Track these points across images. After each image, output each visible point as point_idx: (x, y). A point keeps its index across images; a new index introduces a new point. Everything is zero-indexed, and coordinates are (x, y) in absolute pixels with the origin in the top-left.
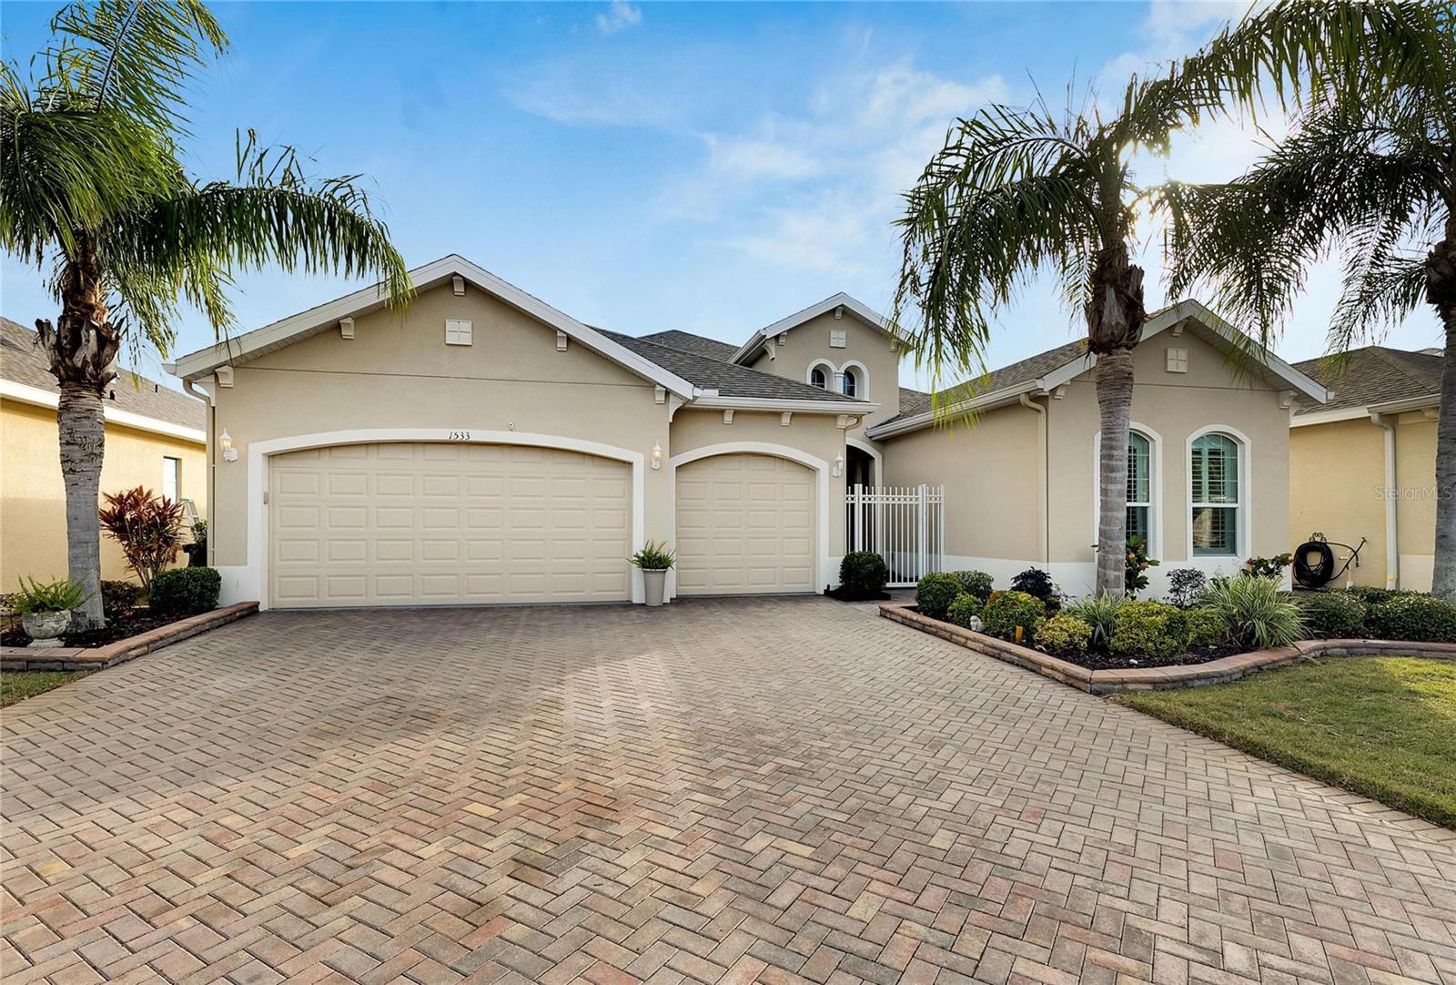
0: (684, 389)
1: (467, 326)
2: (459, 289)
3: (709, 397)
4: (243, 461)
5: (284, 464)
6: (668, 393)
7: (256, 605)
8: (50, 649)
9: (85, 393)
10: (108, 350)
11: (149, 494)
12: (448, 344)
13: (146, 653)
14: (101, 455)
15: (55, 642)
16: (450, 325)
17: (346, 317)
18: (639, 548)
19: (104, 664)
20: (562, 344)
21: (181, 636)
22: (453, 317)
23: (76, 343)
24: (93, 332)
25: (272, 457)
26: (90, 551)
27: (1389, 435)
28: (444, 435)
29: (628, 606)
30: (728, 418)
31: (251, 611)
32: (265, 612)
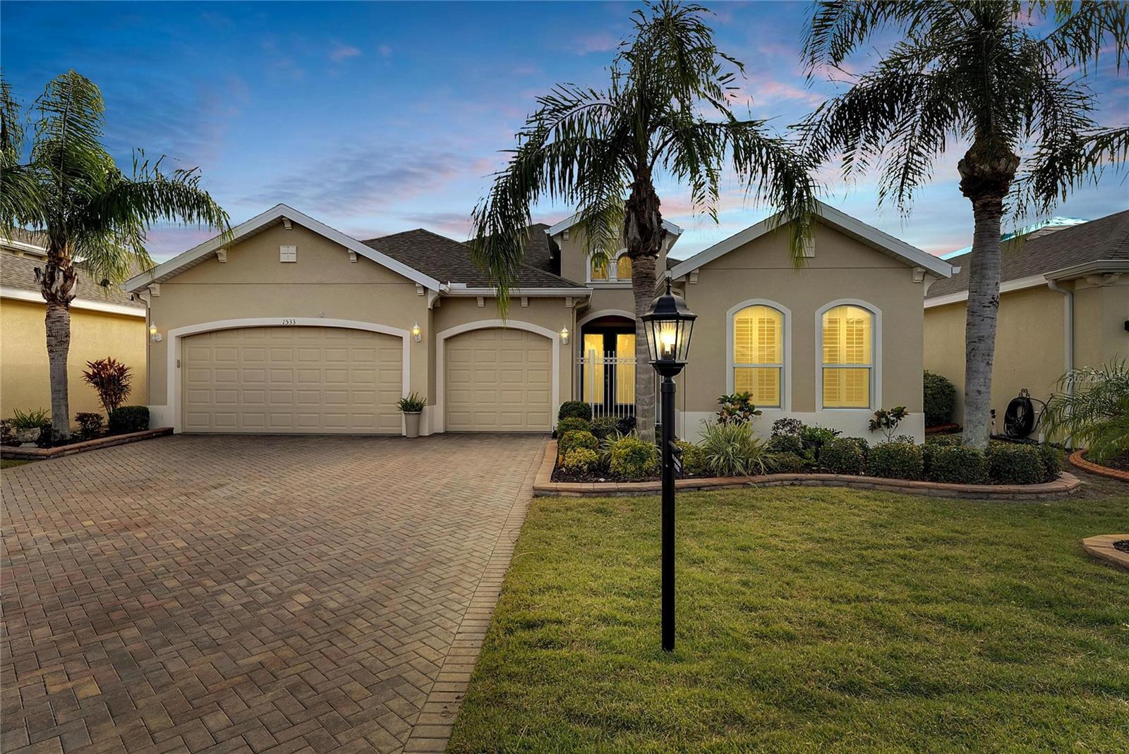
0: (435, 286)
1: (293, 249)
2: (288, 225)
3: (459, 288)
4: (164, 342)
5: (189, 342)
6: (425, 289)
7: (172, 430)
8: (30, 448)
9: (58, 307)
10: (69, 282)
11: (114, 361)
12: (282, 262)
13: (77, 453)
14: (67, 342)
15: (33, 445)
16: (283, 249)
17: (219, 249)
18: (406, 395)
19: (48, 457)
20: (354, 258)
21: (105, 445)
22: (284, 244)
23: (53, 279)
24: (61, 273)
25: (184, 338)
26: (61, 395)
27: (1067, 300)
28: (279, 321)
29: (398, 437)
30: (481, 303)
31: (168, 433)
32: (176, 434)
